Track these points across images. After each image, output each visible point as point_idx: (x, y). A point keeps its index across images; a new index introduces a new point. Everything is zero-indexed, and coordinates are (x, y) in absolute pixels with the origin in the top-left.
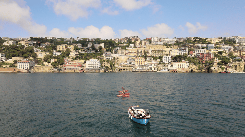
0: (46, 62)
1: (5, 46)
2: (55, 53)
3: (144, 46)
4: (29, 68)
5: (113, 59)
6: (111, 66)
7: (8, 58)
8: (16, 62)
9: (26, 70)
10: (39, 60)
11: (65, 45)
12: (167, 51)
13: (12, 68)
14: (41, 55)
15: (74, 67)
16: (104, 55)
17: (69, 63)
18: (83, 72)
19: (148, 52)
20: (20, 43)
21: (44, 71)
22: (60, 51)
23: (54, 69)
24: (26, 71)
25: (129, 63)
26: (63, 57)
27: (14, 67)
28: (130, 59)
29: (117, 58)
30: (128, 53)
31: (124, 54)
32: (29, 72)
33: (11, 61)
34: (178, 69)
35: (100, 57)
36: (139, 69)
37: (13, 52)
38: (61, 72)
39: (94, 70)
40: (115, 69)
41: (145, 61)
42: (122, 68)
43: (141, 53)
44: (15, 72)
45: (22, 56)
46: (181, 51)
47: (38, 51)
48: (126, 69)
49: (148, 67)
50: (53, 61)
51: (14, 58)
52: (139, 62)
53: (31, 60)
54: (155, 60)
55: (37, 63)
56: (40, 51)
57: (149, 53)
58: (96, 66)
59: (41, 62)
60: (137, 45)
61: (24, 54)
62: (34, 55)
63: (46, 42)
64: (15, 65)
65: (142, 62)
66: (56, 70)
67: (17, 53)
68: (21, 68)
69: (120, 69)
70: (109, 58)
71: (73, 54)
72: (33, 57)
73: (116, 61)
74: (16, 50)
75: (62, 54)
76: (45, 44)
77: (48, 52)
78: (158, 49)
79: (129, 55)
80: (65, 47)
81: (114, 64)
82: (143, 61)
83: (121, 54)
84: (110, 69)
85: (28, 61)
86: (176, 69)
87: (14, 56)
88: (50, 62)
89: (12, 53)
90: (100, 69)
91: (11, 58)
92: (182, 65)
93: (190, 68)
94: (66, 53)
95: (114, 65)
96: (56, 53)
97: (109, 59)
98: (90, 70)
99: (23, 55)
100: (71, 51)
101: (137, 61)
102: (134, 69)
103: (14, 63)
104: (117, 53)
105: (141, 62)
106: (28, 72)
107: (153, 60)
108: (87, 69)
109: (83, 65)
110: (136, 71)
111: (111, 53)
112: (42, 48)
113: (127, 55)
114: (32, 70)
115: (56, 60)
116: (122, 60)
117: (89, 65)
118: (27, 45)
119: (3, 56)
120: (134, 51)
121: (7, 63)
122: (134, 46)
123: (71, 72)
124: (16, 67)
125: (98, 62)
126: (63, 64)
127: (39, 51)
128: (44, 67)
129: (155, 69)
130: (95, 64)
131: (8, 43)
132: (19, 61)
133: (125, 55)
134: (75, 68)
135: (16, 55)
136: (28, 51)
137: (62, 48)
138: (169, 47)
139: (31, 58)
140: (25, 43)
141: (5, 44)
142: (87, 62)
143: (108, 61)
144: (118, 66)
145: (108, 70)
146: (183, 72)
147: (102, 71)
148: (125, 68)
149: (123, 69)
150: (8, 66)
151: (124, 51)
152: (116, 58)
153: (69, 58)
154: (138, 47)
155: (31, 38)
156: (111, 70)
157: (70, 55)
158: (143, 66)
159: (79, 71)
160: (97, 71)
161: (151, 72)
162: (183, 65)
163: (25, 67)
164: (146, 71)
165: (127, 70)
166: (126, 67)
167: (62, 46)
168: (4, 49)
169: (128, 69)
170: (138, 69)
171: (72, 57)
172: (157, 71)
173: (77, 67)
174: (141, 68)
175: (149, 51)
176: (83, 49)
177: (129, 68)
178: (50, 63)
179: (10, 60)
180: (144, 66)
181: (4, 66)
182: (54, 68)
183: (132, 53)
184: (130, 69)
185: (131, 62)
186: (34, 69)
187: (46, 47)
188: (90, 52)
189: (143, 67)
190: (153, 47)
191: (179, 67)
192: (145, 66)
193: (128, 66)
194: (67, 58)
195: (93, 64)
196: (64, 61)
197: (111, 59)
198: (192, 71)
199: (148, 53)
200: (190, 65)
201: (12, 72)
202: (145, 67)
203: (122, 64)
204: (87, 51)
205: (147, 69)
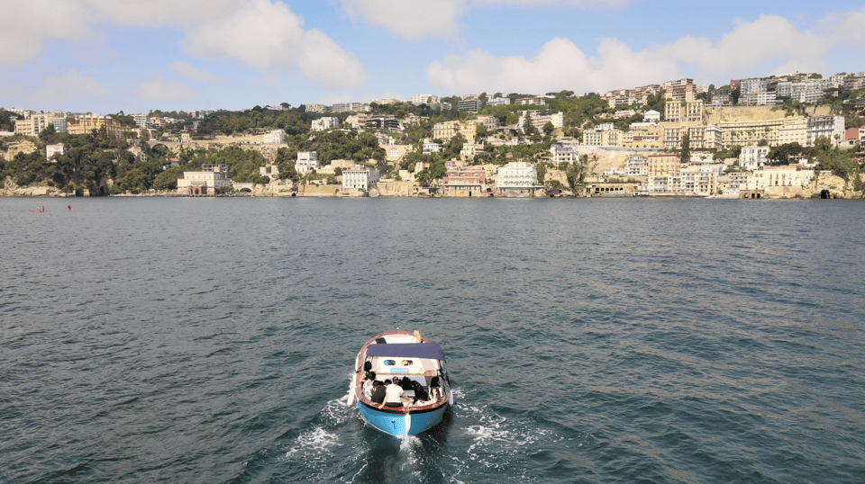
0: (406, 171)
1: (315, 133)
2: (427, 148)
3: (692, 117)
4: (366, 187)
5: (578, 160)
6: (570, 180)
7: (323, 162)
8: (339, 171)
9: (360, 190)
10: (391, 166)
11: (455, 122)
12: (773, 127)
13: (331, 185)
14: (395, 153)
15: (468, 184)
16: (552, 150)
17: (455, 174)
18: (492, 195)
19: (700, 134)
20: (347, 123)
21: (400, 194)
22: (439, 142)
23: (421, 190)
24: (361, 193)
25: (629, 171)
26: (446, 156)
27: (336, 183)
28: (635, 158)
29: (595, 157)
30: (632, 140)
31: (620, 143)
32: (367, 195)
33: (329, 169)
34: (767, 190)
35: (542, 155)
36: (652, 188)
37: (333, 147)
38: (436, 195)
39: (519, 192)
40: (585, 190)
41: (682, 165)
42: (605, 186)
43: (675, 139)
44: (338, 195)
45: (352, 158)
46: (814, 129)
47: (388, 142)
48: (617, 189)
49: (681, 183)
50: (421, 169)
51: (336, 163)
52: (659, 169)
53: (372, 167)
54: (717, 161)
55: (386, 173)
56: (394, 140)
57: (702, 137)
58: (525, 180)
59: (395, 170)
60: (671, 113)
61: (356, 152)
62: (379, 153)
63: (408, 116)
64: (338, 178)
65: (670, 168)
66: (426, 191)
67: (341, 150)
68: (349, 187)
69: (597, 189)
70: (566, 156)
71: (469, 150)
72: (375, 158)
73: (591, 165)
74: (338, 141)
75: (444, 149)
76: (405, 122)
77: (412, 143)
78: (752, 122)
79: (634, 147)
80: (455, 129)
81: (581, 175)
82: (674, 164)
83: (608, 146)
84: (565, 188)
85: (365, 169)
86: (759, 188)
87: (336, 157)
88: (413, 171)
89: (332, 151)
90: (533, 189)
91: (329, 163)
92: (784, 176)
93: (819, 186)
94: (453, 146)
95: (582, 177)
96: (430, 147)
97: (566, 161)
98: (509, 190)
99: (355, 154)
100: (466, 141)
101: (653, 164)
102: (639, 188)
103: (336, 175)
104: (597, 142)
105: (665, 168)
106: (364, 196)
107: (712, 161)
108: (501, 189)
109: (492, 179)
110: (644, 193)
111: (577, 142)
112: (398, 132)
113: (627, 147)
114: (373, 192)
115: (427, 165)
116: (610, 161)
117: (506, 177)
118: (362, 127)
119: (313, 157)
120: (655, 135)
121: (321, 175)
122: (658, 117)
123: (462, 195)
124: (340, 183)
125: (530, 169)
126: (442, 174)
127: (390, 142)
128: (399, 183)
129: (704, 187)
130: (522, 176)
131: (321, 124)
132: (345, 169)
133: (621, 146)
134: (470, 186)
135: (340, 155)
136: (365, 143)
137: (446, 131)
138: (794, 111)
139: (372, 161)
140: (359, 122)
141: (316, 125)
142: (503, 171)
143: (563, 166)
144: (594, 180)
145: (560, 192)
146: (786, 198)
147: (538, 193)
148: (616, 185)
149: (607, 189)
150: (324, 181)
151: (620, 135)
152: (592, 156)
153: (459, 159)
154: (673, 120)
155: (373, 105)
156: (569, 190)
157: (461, 152)
158: (665, 179)
159: (479, 195)
160: (526, 194)
161: (688, 196)
162: (787, 177)
163: (357, 182)
164: (673, 194)
165: (619, 192)
166: (618, 182)
167: (446, 127)
168: (314, 140)
169: (621, 189)
170: (649, 188)
171: (466, 157)
172: (711, 194)
173: (475, 184)
174: (659, 187)
175: (703, 133)
176: (501, 134)
177: (624, 185)
178: (413, 174)
179: (327, 167)
180: (669, 180)
181: (317, 182)
182: (421, 185)
183: (646, 140)
184: (627, 189)
185: (637, 167)
186: (377, 188)
187: (409, 128)
188: (519, 139)
189: (666, 183)
190: (733, 116)
191: (774, 183)
192: (672, 180)
193: (625, 179)
194: (454, 160)
195: (517, 176)
196: (446, 169)
197: (571, 162)
198: (824, 194)
199: (700, 139)
200: (817, 174)
201: (332, 194)
202: (672, 184)
203: (609, 173)
204: (510, 139)
205: (677, 188)
